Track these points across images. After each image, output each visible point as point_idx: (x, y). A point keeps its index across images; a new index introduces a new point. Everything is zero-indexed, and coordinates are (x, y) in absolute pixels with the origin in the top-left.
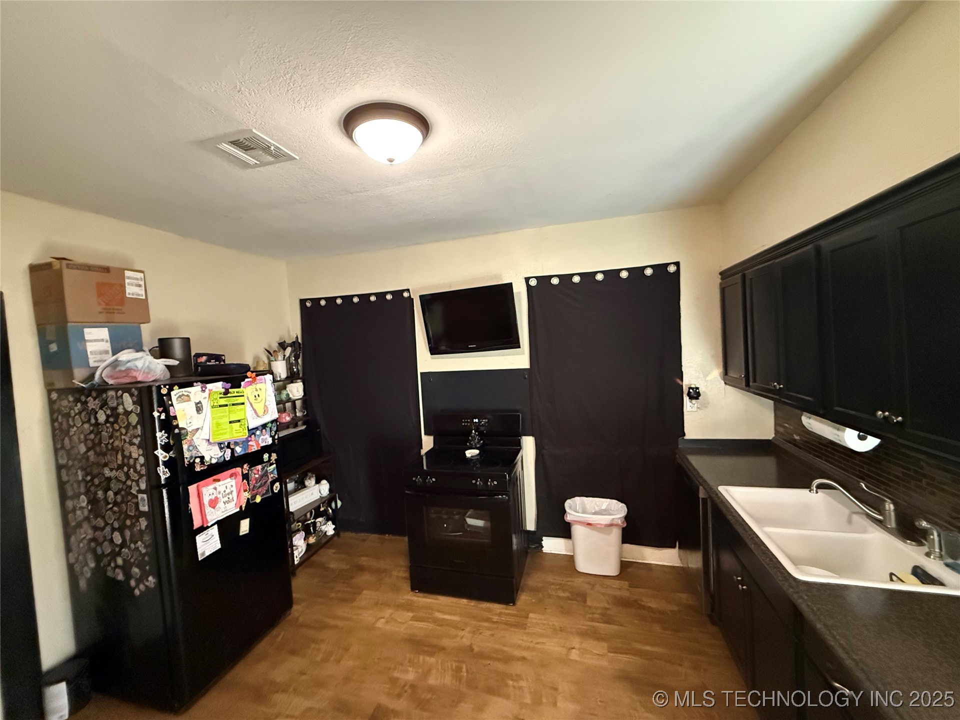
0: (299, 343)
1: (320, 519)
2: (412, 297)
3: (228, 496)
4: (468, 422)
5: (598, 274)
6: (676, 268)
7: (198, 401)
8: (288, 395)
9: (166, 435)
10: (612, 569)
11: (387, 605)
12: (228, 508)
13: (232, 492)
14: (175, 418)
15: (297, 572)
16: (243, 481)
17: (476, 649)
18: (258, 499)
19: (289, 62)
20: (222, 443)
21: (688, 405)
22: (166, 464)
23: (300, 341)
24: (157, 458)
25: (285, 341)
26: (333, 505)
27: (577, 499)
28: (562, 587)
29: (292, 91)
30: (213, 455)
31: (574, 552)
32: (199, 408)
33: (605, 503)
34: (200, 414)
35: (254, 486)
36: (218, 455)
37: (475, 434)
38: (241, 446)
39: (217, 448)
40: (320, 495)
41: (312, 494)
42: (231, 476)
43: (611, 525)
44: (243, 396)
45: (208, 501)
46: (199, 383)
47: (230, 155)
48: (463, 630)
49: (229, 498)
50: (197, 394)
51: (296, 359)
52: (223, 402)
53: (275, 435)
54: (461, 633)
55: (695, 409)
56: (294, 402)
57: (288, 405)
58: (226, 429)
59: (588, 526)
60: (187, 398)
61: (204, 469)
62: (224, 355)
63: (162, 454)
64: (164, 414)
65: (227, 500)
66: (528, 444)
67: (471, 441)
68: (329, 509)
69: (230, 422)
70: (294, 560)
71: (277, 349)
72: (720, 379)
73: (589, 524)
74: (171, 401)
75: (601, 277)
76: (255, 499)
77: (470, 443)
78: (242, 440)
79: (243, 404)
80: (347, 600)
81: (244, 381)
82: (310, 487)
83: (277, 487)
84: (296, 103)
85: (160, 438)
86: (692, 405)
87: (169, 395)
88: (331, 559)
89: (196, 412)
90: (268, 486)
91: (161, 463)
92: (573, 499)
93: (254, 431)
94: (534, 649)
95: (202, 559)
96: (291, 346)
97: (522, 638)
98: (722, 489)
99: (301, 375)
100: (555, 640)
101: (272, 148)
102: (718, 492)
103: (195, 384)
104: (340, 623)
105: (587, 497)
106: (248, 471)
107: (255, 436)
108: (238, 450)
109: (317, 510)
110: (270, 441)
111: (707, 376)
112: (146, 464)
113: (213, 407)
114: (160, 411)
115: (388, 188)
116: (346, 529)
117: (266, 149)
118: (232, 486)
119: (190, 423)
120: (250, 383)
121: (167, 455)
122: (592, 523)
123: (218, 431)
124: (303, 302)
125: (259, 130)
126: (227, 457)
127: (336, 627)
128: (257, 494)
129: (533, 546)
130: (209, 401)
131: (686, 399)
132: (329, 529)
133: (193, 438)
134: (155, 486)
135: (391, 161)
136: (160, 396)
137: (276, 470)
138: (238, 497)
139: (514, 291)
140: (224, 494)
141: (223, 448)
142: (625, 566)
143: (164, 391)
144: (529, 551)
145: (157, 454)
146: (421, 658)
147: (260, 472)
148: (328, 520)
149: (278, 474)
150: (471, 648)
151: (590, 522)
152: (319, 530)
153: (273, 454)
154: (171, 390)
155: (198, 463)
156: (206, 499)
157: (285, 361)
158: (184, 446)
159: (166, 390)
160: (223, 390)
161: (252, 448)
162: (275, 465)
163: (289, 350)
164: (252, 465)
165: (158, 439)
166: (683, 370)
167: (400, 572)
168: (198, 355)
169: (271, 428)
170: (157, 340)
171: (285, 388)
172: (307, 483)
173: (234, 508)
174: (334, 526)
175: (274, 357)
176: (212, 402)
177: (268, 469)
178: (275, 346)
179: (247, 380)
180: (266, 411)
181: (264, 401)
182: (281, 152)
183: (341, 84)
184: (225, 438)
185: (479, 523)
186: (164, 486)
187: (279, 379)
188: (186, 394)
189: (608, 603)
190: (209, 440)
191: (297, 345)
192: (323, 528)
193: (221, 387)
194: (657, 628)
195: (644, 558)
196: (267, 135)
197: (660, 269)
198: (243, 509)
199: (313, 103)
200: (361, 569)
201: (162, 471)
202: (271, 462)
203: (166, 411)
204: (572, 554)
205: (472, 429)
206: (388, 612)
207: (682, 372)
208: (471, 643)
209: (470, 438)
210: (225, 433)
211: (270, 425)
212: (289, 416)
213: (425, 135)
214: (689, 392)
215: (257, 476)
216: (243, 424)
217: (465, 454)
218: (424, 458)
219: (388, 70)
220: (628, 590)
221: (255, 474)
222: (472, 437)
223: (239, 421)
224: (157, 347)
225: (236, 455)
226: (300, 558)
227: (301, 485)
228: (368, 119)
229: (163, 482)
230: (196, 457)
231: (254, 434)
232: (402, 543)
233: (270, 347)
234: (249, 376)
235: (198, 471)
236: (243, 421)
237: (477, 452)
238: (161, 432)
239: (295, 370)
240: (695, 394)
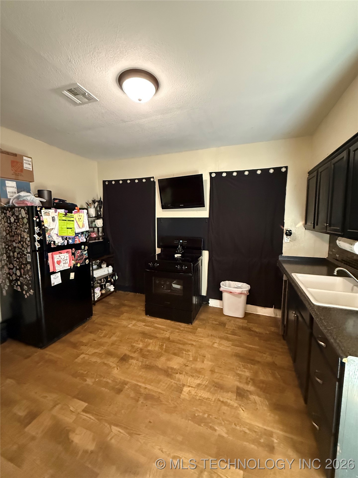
0: (102, 201)
1: (108, 284)
2: (155, 181)
3: (65, 261)
4: (177, 242)
5: (246, 172)
6: (286, 169)
7: (53, 216)
8: (95, 225)
9: (39, 229)
10: (239, 314)
11: (134, 319)
12: (65, 266)
13: (67, 259)
14: (43, 221)
15: (96, 304)
16: (72, 256)
17: (171, 339)
18: (79, 265)
19: (91, 45)
20: (63, 237)
21: (286, 239)
22: (38, 241)
23: (102, 200)
24: (35, 238)
25: (95, 200)
26: (114, 278)
27: (227, 282)
28: (215, 320)
29: (94, 61)
30: (59, 241)
31: (223, 307)
32: (53, 219)
33: (240, 285)
34: (54, 222)
35: (77, 259)
36: (61, 242)
37: (180, 247)
38: (72, 240)
39: (61, 238)
40: (108, 272)
41: (105, 271)
42: (67, 252)
43: (241, 293)
44: (73, 217)
45: (56, 261)
46: (54, 208)
47: (68, 97)
48: (166, 331)
49: (66, 262)
50: (53, 213)
51: (100, 208)
52: (64, 218)
53: (87, 238)
54: (165, 333)
55: (288, 241)
56: (98, 228)
57: (96, 229)
58: (65, 231)
59: (231, 293)
60: (48, 214)
61: (55, 247)
62: (66, 201)
63: (37, 237)
64: (38, 219)
65: (65, 262)
66: (206, 254)
67: (178, 250)
68: (112, 279)
69: (67, 228)
70: (95, 299)
71: (91, 203)
72: (303, 227)
73: (231, 292)
74: (41, 214)
75: (247, 173)
76: (77, 265)
77: (177, 251)
78: (72, 237)
79: (73, 221)
80: (118, 316)
81: (74, 210)
82: (104, 268)
83: (87, 262)
84: (96, 69)
85: (36, 229)
86: (288, 239)
87: (40, 211)
88: (112, 301)
89: (52, 221)
90: (83, 260)
91: (36, 241)
92: (225, 281)
93: (78, 234)
94: (198, 341)
95: (53, 285)
96: (98, 202)
97: (193, 337)
98: (293, 275)
99: (102, 216)
100: (208, 339)
101: (87, 94)
102: (291, 276)
103: (52, 208)
104: (112, 324)
105: (232, 281)
106: (75, 251)
107: (78, 236)
108: (70, 241)
109: (106, 278)
110: (85, 240)
111: (297, 225)
112: (30, 241)
113: (60, 220)
114: (37, 218)
115: (142, 120)
116: (119, 290)
117: (84, 95)
118: (67, 257)
119: (49, 225)
120: (76, 212)
121: (39, 237)
122: (232, 292)
123: (61, 231)
124: (104, 182)
125: (80, 84)
126: (66, 244)
127: (110, 325)
128: (78, 263)
129: (205, 303)
130: (58, 218)
131: (285, 236)
132: (112, 288)
133: (51, 232)
134: (34, 251)
135: (140, 100)
136: (37, 211)
137: (87, 254)
138: (69, 262)
139: (203, 179)
140: (63, 259)
141: (64, 239)
142: (247, 315)
143: (38, 209)
144: (202, 305)
145: (35, 236)
146: (146, 340)
147: (80, 253)
148: (111, 284)
149: (88, 255)
150: (169, 339)
151: (231, 291)
152: (107, 288)
153: (86, 246)
154: (41, 209)
155: (52, 244)
156: (56, 260)
157: (94, 209)
158: (46, 235)
159: (39, 209)
160: (64, 213)
161: (77, 242)
162: (87, 252)
163: (97, 204)
164: (76, 249)
165: (35, 230)
166: (285, 221)
167: (141, 308)
168: (55, 199)
169: (85, 234)
170: (37, 190)
171: (94, 222)
172: (102, 266)
173: (68, 267)
174: (114, 287)
175: (90, 206)
176: (59, 218)
177: (84, 253)
178: (91, 202)
179: (75, 210)
180: (83, 226)
181: (83, 221)
182: (91, 97)
183: (116, 58)
184: (65, 235)
185: (178, 287)
186: (38, 251)
187: (91, 216)
188: (48, 212)
189: (236, 328)
190: (57, 234)
191: (100, 202)
192: (109, 287)
193: (64, 212)
194: (257, 339)
195: (257, 312)
196: (84, 86)
197: (277, 170)
198: (72, 268)
199: (104, 69)
200: (124, 305)
201: (37, 244)
202: (85, 250)
203: (39, 218)
204: (222, 308)
205: (179, 245)
206: (134, 322)
207: (284, 222)
208: (169, 336)
209: (178, 249)
210: (65, 233)
211: (85, 233)
212: (96, 234)
213: (157, 88)
214: (286, 232)
215: (78, 255)
216: (73, 230)
217: (175, 256)
218: (156, 256)
219: (137, 50)
220: (247, 324)
221: (78, 254)
222: (178, 248)
223: (71, 228)
224: (37, 194)
225: (69, 243)
226: (98, 298)
227: (100, 267)
228: (129, 78)
229: (37, 249)
230: (52, 241)
231: (77, 235)
232: (143, 297)
233: (88, 202)
234: (76, 209)
235: (52, 247)
236: (73, 228)
237: (180, 255)
238: (37, 227)
239: (99, 214)
240: (289, 234)
